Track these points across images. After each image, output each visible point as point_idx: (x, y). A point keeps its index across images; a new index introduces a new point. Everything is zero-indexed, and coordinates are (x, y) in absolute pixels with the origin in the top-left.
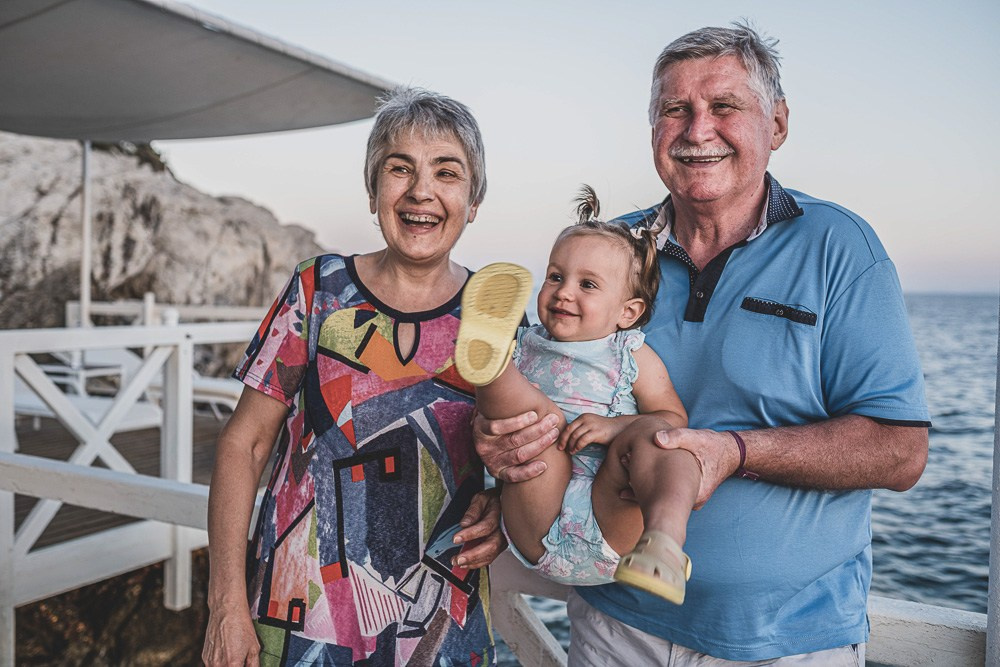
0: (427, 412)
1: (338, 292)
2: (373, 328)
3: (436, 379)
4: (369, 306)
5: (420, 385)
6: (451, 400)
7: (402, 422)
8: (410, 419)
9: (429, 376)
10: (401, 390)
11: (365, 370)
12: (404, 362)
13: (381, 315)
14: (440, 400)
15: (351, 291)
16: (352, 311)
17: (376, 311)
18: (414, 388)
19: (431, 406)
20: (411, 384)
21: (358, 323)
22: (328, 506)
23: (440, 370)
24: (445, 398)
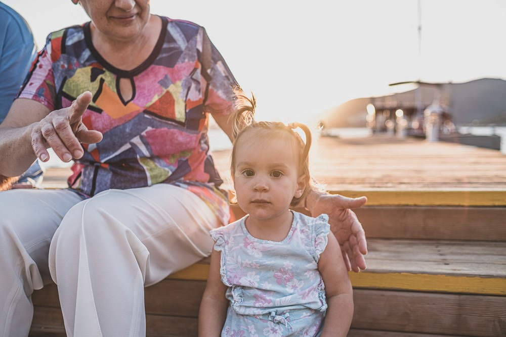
0: (142, 138)
1: (78, 56)
2: (102, 81)
3: (146, 111)
4: (99, 65)
5: (136, 119)
6: (157, 128)
7: (127, 147)
8: (132, 144)
9: (142, 110)
10: (124, 124)
11: (99, 111)
12: (125, 103)
13: (107, 73)
14: (149, 128)
15: (86, 54)
16: (88, 69)
17: (104, 69)
18: (132, 122)
19: (144, 133)
20: (130, 118)
21: (93, 79)
22: (88, 178)
23: (150, 104)
24: (153, 127)
